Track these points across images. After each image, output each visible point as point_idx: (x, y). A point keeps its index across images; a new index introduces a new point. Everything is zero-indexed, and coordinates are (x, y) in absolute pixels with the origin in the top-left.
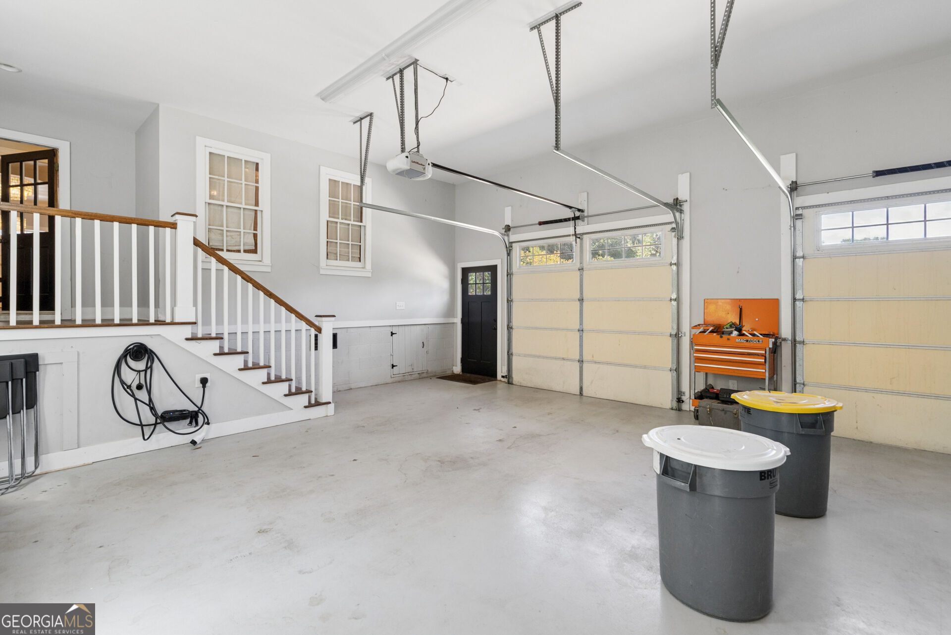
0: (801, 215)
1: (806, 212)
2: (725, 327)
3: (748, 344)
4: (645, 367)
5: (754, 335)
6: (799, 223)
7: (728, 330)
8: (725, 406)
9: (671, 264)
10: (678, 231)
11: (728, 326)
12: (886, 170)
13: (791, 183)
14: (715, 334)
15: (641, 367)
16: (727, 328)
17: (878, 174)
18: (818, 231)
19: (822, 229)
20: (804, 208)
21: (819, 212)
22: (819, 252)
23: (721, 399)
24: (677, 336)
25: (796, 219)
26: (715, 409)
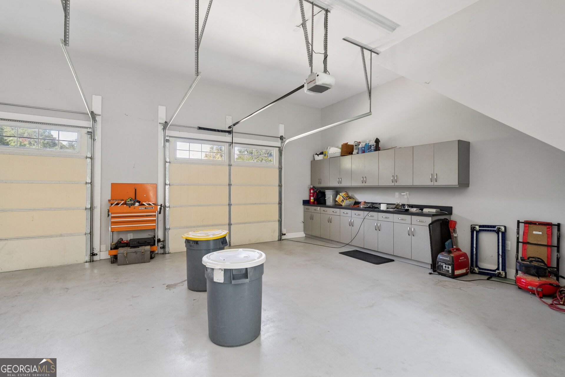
0: (169, 140)
1: (171, 139)
2: (127, 201)
3: (146, 210)
4: (61, 235)
5: (149, 204)
6: (167, 144)
7: (129, 203)
8: (136, 249)
9: (87, 158)
10: (91, 134)
11: (129, 200)
12: (202, 128)
13: (165, 122)
14: (125, 206)
15: (57, 236)
16: (128, 201)
17: (200, 128)
18: (175, 150)
19: (178, 149)
20: (170, 137)
21: (176, 140)
22: (176, 161)
23: (131, 246)
24: (92, 209)
25: (166, 142)
26: (130, 253)
